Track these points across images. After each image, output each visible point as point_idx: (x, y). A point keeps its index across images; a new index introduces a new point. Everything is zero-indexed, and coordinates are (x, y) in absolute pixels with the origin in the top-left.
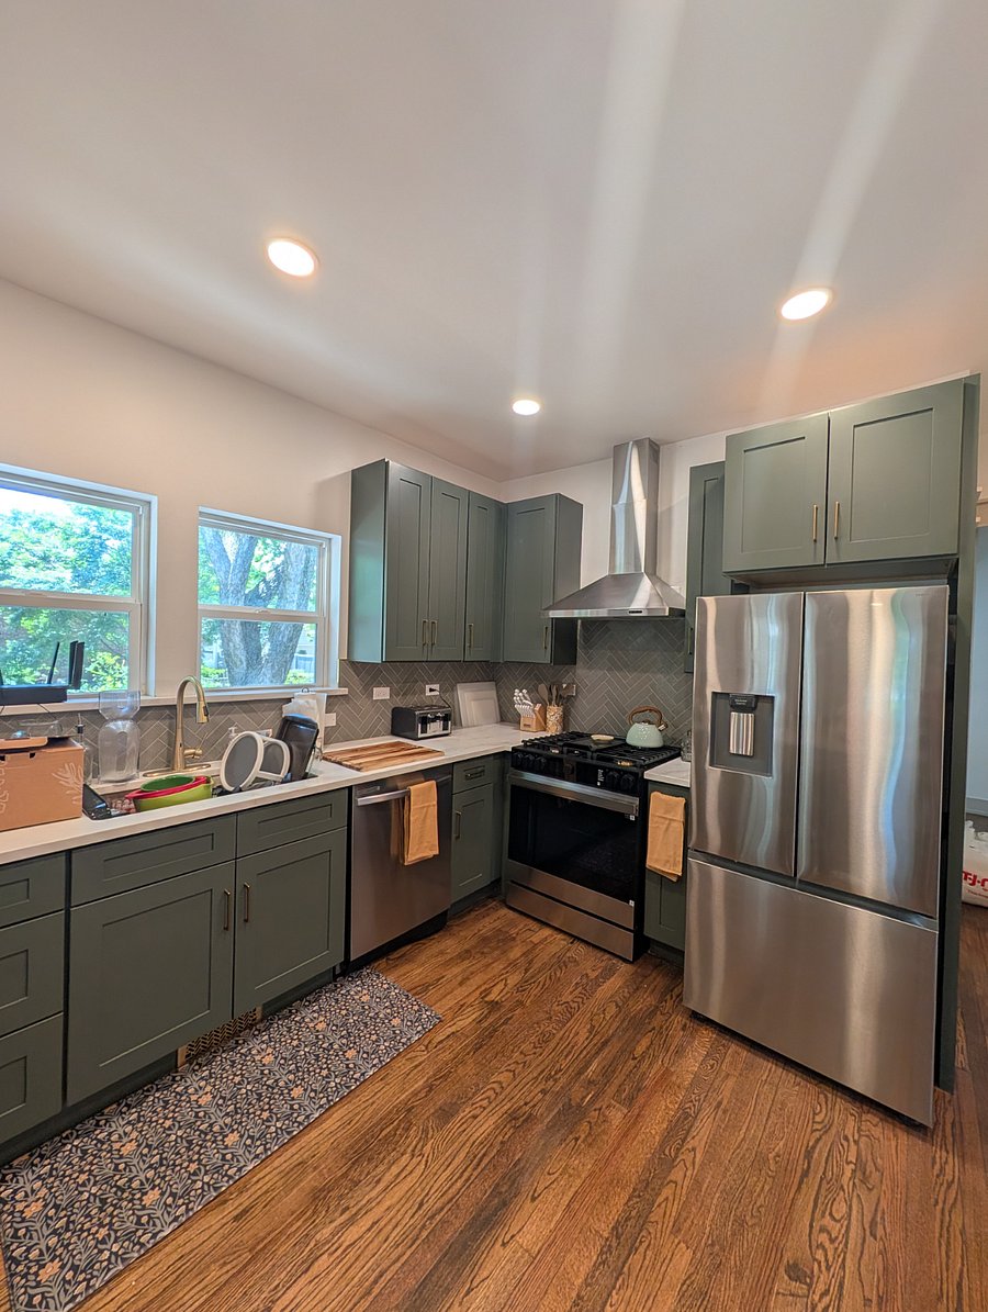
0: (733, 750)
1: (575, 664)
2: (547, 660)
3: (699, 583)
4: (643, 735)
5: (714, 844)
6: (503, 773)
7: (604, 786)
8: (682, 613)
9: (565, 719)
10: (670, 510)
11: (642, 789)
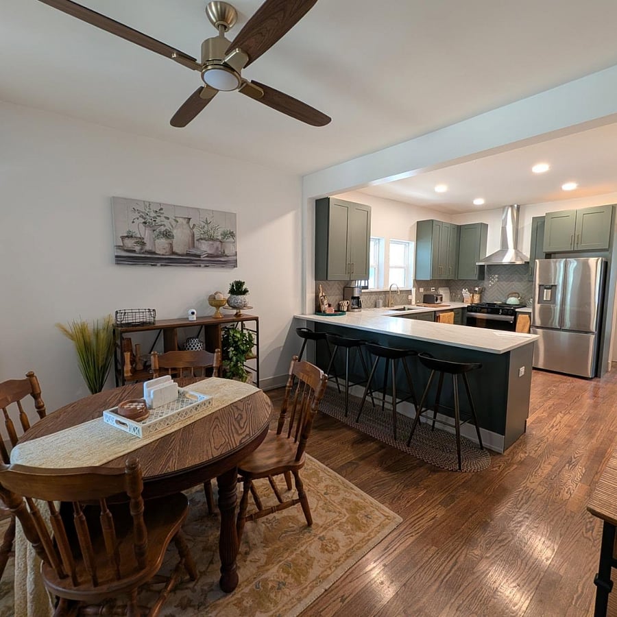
0: (545, 299)
1: (484, 279)
2: (477, 278)
3: (534, 255)
4: (512, 301)
5: (538, 322)
6: (463, 313)
7: (502, 314)
8: (528, 263)
9: (481, 299)
10: (523, 228)
11: (515, 314)
